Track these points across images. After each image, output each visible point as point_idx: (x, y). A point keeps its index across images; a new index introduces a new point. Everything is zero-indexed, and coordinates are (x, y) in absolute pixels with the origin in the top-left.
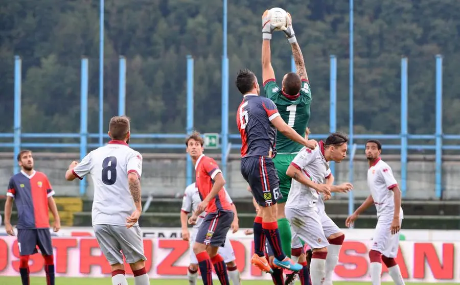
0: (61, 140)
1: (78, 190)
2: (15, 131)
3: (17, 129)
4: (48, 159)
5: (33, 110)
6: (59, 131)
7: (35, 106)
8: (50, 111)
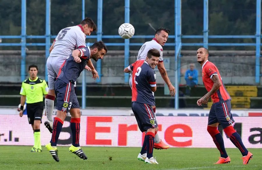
0: (242, 41)
1: (254, 80)
2: (204, 34)
3: (206, 32)
4: (230, 55)
5: (219, 17)
6: (240, 34)
7: (221, 14)
8: (233, 18)
